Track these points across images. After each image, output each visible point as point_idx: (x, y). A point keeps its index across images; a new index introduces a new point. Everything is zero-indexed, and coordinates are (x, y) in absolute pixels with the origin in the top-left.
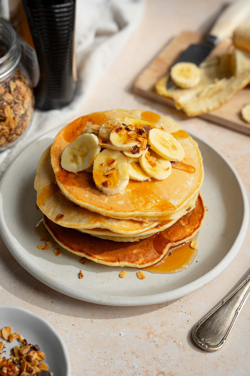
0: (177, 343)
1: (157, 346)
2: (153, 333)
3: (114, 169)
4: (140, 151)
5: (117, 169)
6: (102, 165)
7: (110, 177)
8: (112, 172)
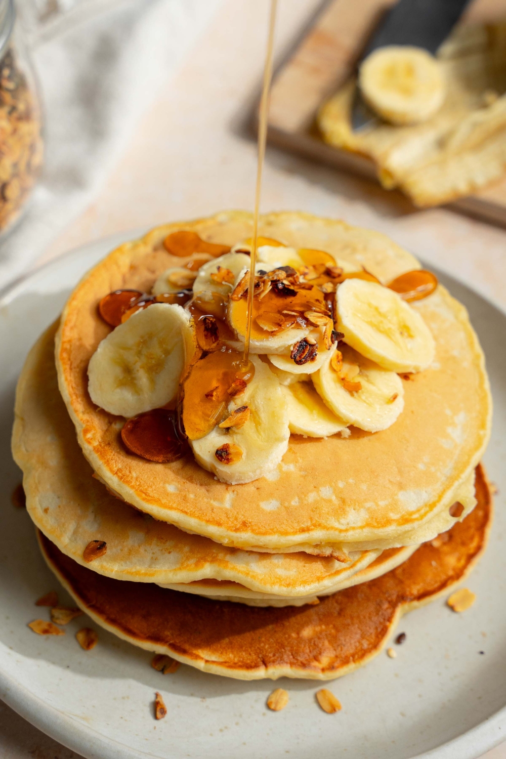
3: (244, 408)
4: (316, 355)
5: (253, 409)
6: (209, 397)
7: (235, 433)
8: (241, 418)
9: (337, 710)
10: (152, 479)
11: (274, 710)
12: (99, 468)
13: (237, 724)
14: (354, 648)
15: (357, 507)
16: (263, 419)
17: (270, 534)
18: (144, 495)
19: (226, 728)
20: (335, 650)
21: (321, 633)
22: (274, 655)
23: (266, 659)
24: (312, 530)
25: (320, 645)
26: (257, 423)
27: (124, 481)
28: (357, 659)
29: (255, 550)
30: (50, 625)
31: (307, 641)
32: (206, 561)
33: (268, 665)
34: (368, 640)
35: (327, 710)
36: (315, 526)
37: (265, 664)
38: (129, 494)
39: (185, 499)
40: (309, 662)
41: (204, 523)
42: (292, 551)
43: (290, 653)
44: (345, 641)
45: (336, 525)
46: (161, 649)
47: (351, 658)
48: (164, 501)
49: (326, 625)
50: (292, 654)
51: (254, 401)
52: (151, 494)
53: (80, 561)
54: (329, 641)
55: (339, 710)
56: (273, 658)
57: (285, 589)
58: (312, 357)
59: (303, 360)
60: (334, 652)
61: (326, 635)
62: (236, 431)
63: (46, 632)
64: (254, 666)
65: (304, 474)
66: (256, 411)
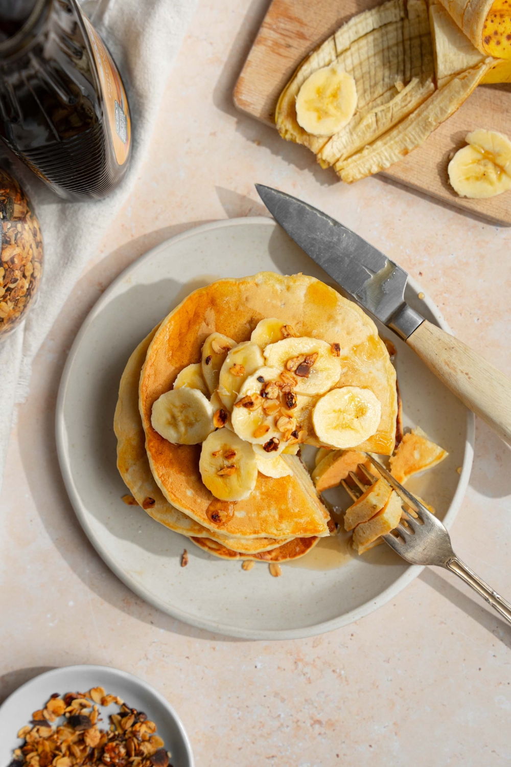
0: (336, 672)
1: (309, 681)
2: (301, 660)
3: (232, 466)
4: (278, 448)
6: (214, 455)
7: (226, 478)
8: (230, 472)
9: (278, 575)
10: (180, 485)
11: (246, 570)
13: (224, 574)
15: (289, 521)
26: (239, 476)
28: (291, 556)
34: (300, 548)
37: (240, 555)
39: (195, 501)
40: (265, 555)
47: (288, 555)
51: (239, 463)
55: (280, 577)
58: (275, 449)
59: (270, 450)
60: (280, 550)
64: (234, 555)
65: (264, 497)
66: (239, 468)
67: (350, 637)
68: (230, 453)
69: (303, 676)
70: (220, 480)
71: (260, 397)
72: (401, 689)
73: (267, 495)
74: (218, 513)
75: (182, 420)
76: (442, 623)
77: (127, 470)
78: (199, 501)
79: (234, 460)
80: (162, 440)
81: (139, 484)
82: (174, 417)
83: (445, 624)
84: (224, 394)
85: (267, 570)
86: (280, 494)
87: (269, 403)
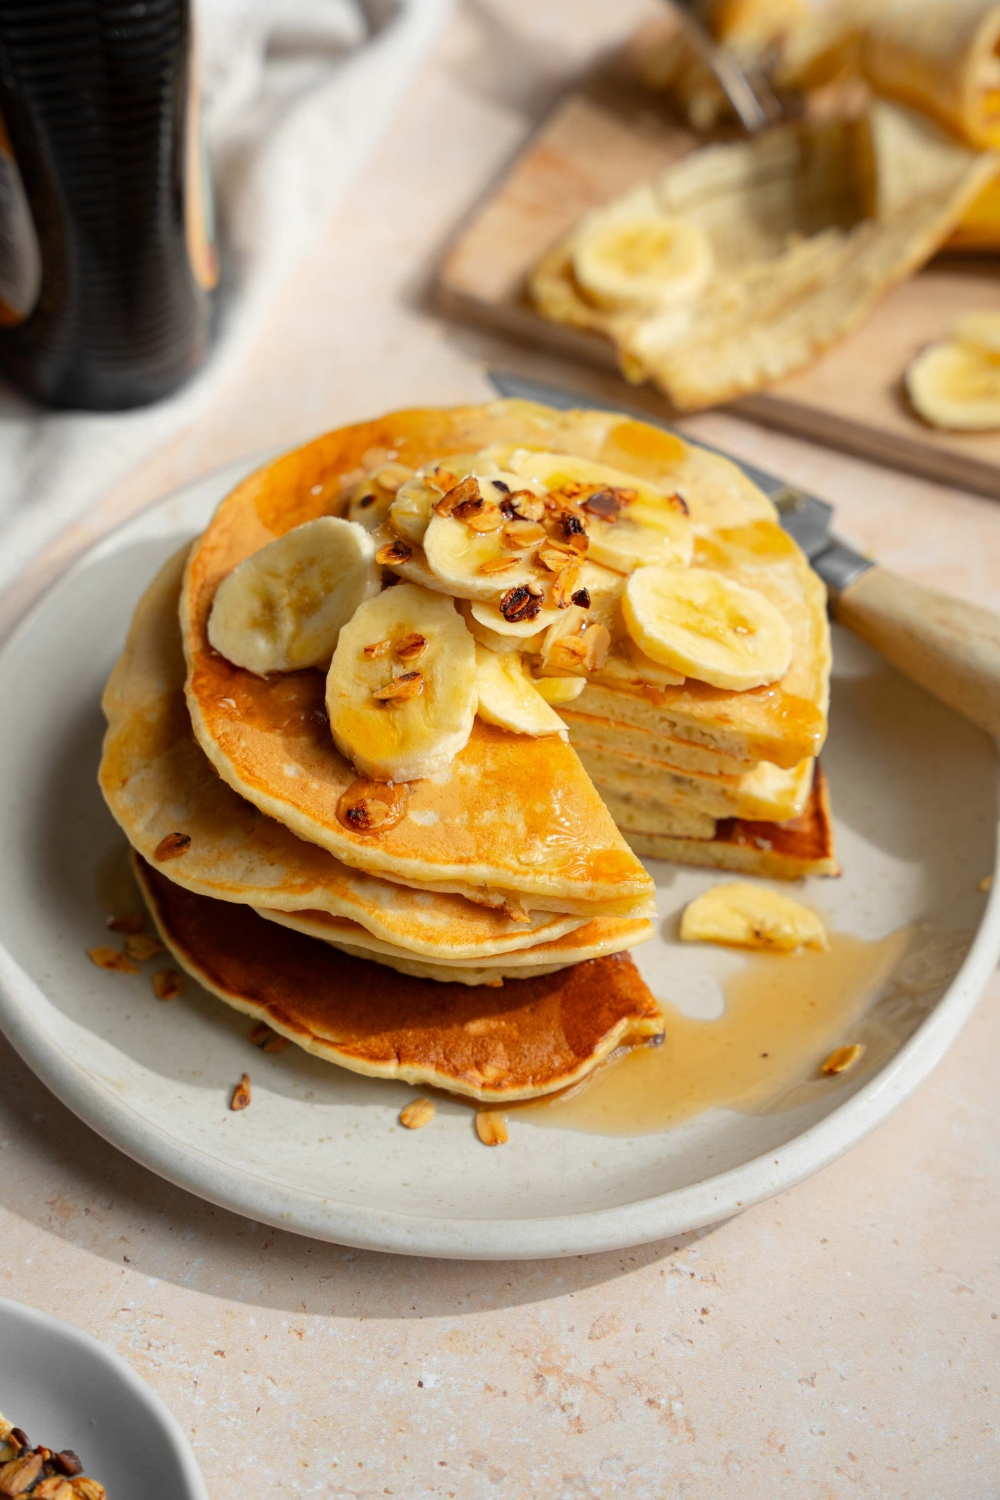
0: (659, 1407)
1: (577, 1424)
2: (556, 1370)
3: (415, 675)
4: (538, 611)
5: (428, 678)
6: (369, 653)
7: (395, 708)
8: (407, 689)
9: (499, 1141)
10: (266, 754)
11: (407, 1127)
12: (198, 728)
13: (348, 1136)
14: (539, 1063)
16: (438, 695)
17: (409, 856)
18: (246, 773)
19: (330, 1138)
20: (510, 1060)
21: (496, 1032)
22: (417, 1048)
23: (403, 1051)
24: (474, 862)
25: (490, 1049)
26: (428, 697)
27: (225, 750)
28: (538, 1081)
29: (388, 878)
30: (119, 957)
31: (472, 1039)
32: (318, 883)
33: (402, 1059)
34: (563, 1057)
35: (484, 1139)
36: (480, 857)
37: (400, 1058)
38: (229, 770)
39: (304, 788)
40: (466, 1069)
41: (318, 824)
42: (441, 889)
43: (442, 1051)
44: (529, 1049)
45: (514, 863)
46: (257, 1011)
47: (531, 1078)
48: (272, 786)
49: (506, 1022)
50: (444, 1053)
51: (432, 667)
52: (258, 773)
53: (150, 860)
54: (505, 1046)
55: (502, 1142)
56: (413, 1052)
57: (422, 943)
58: (531, 614)
59: (517, 616)
60: (508, 1064)
61: (503, 1036)
62: (396, 705)
63: (110, 965)
64: (385, 1058)
65: (488, 782)
66: (431, 682)
67: (699, 1315)
68: (412, 642)
69: (559, 1410)
70: (378, 716)
71: (497, 510)
72: (852, 1457)
73: (500, 780)
74: (365, 805)
75: (290, 605)
76: (961, 1289)
77: (124, 782)
78: (315, 785)
79: (420, 660)
80: (232, 671)
81: (151, 810)
82: (269, 605)
83: (972, 1292)
84: (407, 509)
85: (470, 1132)
86: (532, 778)
87: (519, 527)
